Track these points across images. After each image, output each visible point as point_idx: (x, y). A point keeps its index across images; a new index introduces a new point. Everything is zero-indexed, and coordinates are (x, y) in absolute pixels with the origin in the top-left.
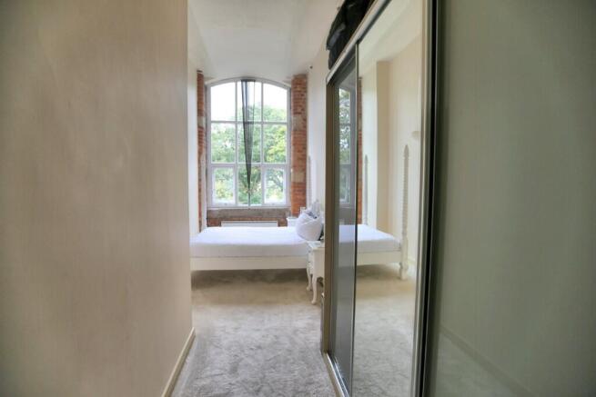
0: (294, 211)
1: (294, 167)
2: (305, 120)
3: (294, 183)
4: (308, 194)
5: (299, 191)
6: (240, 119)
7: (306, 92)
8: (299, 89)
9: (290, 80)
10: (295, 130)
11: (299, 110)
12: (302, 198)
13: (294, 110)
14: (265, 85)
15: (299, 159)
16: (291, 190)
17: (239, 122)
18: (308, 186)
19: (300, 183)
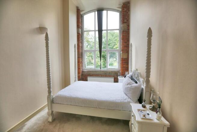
0: (122, 73)
1: (123, 50)
2: (128, 26)
3: (122, 59)
4: (130, 65)
5: (125, 63)
6: (97, 29)
7: (129, 11)
8: (125, 10)
9: (121, 6)
10: (123, 32)
11: (125, 21)
12: (127, 66)
13: (123, 21)
14: (108, 12)
15: (125, 46)
16: (121, 62)
17: (96, 30)
18: (130, 60)
19: (125, 59)
